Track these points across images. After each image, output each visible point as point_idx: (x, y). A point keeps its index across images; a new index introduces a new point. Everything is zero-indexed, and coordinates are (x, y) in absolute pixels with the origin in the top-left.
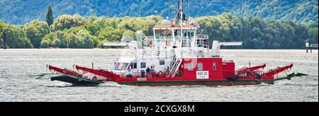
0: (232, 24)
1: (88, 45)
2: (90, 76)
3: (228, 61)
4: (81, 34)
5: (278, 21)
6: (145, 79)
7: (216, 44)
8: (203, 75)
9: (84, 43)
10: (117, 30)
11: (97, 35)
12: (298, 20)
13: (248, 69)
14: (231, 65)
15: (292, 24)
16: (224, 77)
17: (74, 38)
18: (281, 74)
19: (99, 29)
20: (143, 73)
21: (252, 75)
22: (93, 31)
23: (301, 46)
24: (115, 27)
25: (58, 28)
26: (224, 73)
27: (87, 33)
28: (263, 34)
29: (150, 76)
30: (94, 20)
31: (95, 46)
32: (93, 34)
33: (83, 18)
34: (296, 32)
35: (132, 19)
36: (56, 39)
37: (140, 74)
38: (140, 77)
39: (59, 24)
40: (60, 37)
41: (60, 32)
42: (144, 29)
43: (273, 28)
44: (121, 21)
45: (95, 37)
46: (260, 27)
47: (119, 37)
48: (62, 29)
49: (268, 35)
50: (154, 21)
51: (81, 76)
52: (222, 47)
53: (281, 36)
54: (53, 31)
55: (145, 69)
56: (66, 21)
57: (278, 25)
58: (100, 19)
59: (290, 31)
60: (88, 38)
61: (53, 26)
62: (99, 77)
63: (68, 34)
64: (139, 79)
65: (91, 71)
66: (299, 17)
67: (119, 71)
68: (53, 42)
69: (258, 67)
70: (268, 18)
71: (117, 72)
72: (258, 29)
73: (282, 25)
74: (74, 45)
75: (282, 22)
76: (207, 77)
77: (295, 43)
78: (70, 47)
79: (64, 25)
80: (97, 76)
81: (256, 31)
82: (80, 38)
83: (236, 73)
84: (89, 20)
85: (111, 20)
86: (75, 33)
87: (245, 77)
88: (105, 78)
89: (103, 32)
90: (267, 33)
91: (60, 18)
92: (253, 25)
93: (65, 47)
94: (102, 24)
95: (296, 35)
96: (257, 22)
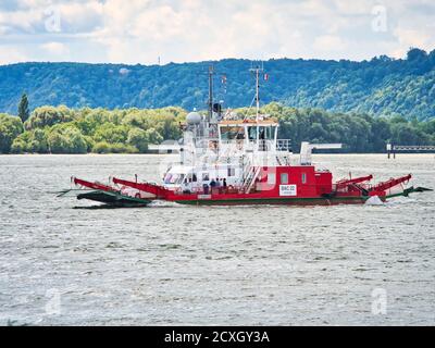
0: (283, 118)
1: (78, 149)
2: (131, 192)
3: (322, 171)
4: (69, 133)
5: (347, 113)
6: (208, 197)
7: (306, 146)
8: (288, 190)
9: (72, 145)
10: (120, 128)
11: (91, 135)
12: (375, 112)
13: (347, 181)
14: (327, 176)
15: (367, 118)
16: (318, 193)
17: (58, 139)
18: (395, 189)
19: (94, 126)
20: (206, 187)
21: (355, 190)
22: (85, 128)
23: (380, 149)
24: (117, 124)
25: (35, 125)
26: (317, 188)
27: (77, 132)
28: (326, 132)
29: (216, 192)
30: (86, 113)
31: (89, 151)
32: (86, 133)
33: (72, 110)
34: (373, 129)
35: (141, 111)
36: (33, 141)
37: (202, 190)
38: (201, 193)
39: (38, 119)
40: (39, 137)
41: (40, 130)
42: (158, 126)
43: (341, 123)
44: (125, 114)
45: (89, 138)
46: (323, 122)
47: (122, 137)
48: (42, 126)
49: (333, 133)
50: (172, 115)
51: (119, 192)
52: (314, 151)
53: (352, 134)
54: (29, 129)
55: (208, 183)
56: (47, 114)
57: (347, 119)
58: (96, 111)
59: (365, 127)
60: (78, 139)
61: (29, 122)
62: (145, 194)
63: (50, 134)
64: (200, 197)
65: (134, 185)
66: (377, 108)
67: (173, 186)
68: (29, 145)
69: (361, 179)
70: (333, 109)
71: (170, 187)
72: (319, 125)
73: (354, 119)
74: (58, 149)
75: (354, 115)
76: (294, 193)
77: (371, 145)
78: (53, 153)
79: (44, 121)
80: (141, 192)
81: (317, 127)
82: (67, 139)
83: (334, 188)
84: (80, 114)
85: (111, 114)
86: (59, 132)
87: (345, 194)
88: (153, 196)
89: (101, 130)
90: (332, 130)
91: (39, 110)
92: (313, 119)
93: (46, 152)
94: (98, 120)
95: (373, 134)
96: (318, 115)
